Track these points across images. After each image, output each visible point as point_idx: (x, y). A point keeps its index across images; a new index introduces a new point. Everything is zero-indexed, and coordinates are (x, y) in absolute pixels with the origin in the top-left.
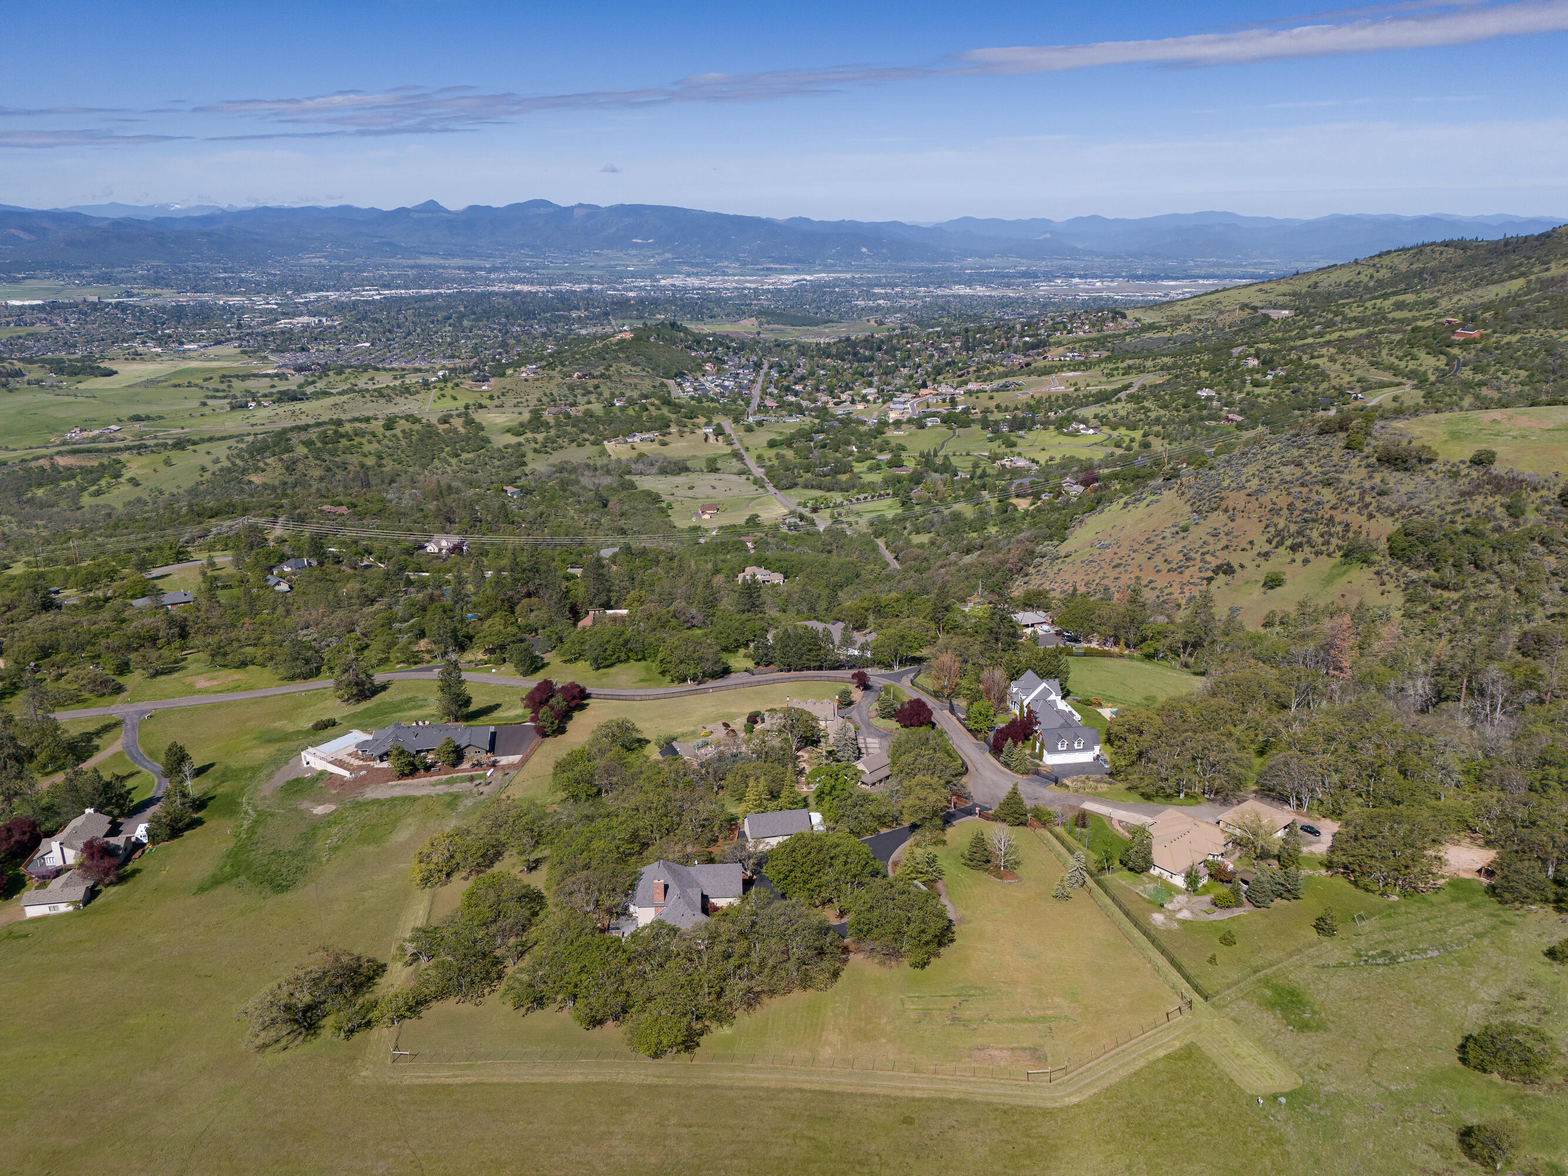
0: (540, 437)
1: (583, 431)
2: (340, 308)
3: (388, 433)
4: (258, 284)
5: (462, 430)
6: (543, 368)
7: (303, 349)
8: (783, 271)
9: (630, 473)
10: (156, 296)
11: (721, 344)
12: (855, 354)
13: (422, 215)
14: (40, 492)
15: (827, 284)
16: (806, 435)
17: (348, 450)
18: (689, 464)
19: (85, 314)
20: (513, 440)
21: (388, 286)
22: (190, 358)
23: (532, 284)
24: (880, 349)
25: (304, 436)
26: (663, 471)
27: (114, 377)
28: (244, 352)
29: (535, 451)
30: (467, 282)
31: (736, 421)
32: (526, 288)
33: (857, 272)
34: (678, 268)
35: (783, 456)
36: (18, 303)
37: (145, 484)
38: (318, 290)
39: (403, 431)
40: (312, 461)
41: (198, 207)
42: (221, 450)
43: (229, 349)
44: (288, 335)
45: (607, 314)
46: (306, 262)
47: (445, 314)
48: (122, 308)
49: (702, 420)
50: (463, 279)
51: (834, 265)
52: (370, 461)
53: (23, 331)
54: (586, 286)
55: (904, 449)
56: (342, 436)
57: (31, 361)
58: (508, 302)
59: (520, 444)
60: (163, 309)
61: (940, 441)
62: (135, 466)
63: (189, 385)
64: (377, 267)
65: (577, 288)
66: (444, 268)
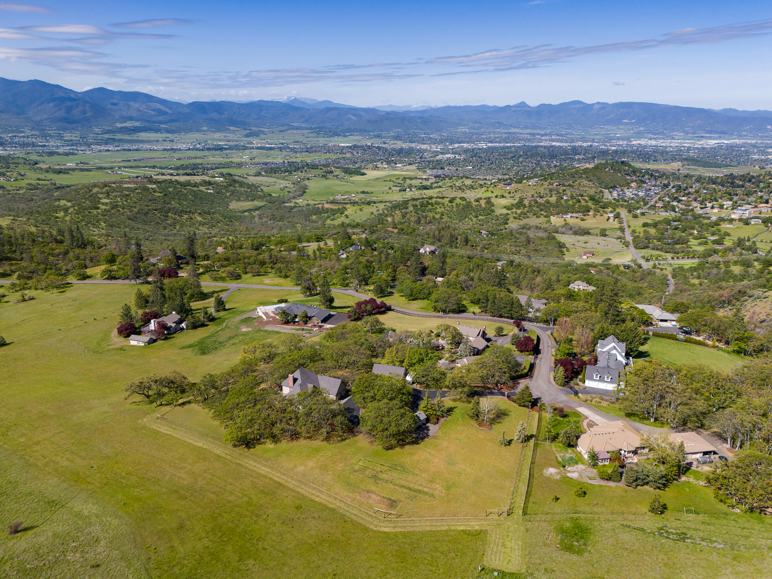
0: (519, 211)
1: (541, 210)
2: (466, 151)
3: (449, 204)
4: (436, 139)
5: (483, 205)
6: (541, 180)
7: (442, 168)
8: (710, 138)
9: (557, 232)
10: (394, 144)
11: (648, 174)
12: (732, 183)
13: (518, 109)
14: (314, 217)
15: (737, 146)
16: (667, 222)
17: (429, 211)
18: (590, 231)
19: (365, 150)
20: (505, 211)
21: (491, 142)
22: (396, 170)
23: (562, 142)
24: (750, 181)
25: (414, 203)
26: (576, 233)
27: (365, 176)
28: (418, 169)
29: (515, 218)
30: (529, 140)
31: (630, 211)
32: (558, 144)
33: (759, 140)
34: (645, 135)
35: (648, 232)
36: (343, 145)
37: (350, 217)
38: (460, 143)
39: (457, 204)
40: (413, 214)
41: (422, 106)
42: (381, 206)
43: (414, 167)
44: (439, 162)
45: (595, 157)
46: (459, 130)
47: (512, 155)
48: (379, 148)
49: (610, 209)
50: (528, 139)
51: (745, 136)
52: (438, 216)
53: (341, 156)
54: (590, 144)
55: (729, 235)
56: (430, 204)
57: (338, 168)
58: (546, 150)
59: (508, 214)
60: (394, 150)
61: (756, 233)
62: (350, 210)
63: (390, 181)
64: (489, 133)
65: (585, 145)
66: (521, 134)
